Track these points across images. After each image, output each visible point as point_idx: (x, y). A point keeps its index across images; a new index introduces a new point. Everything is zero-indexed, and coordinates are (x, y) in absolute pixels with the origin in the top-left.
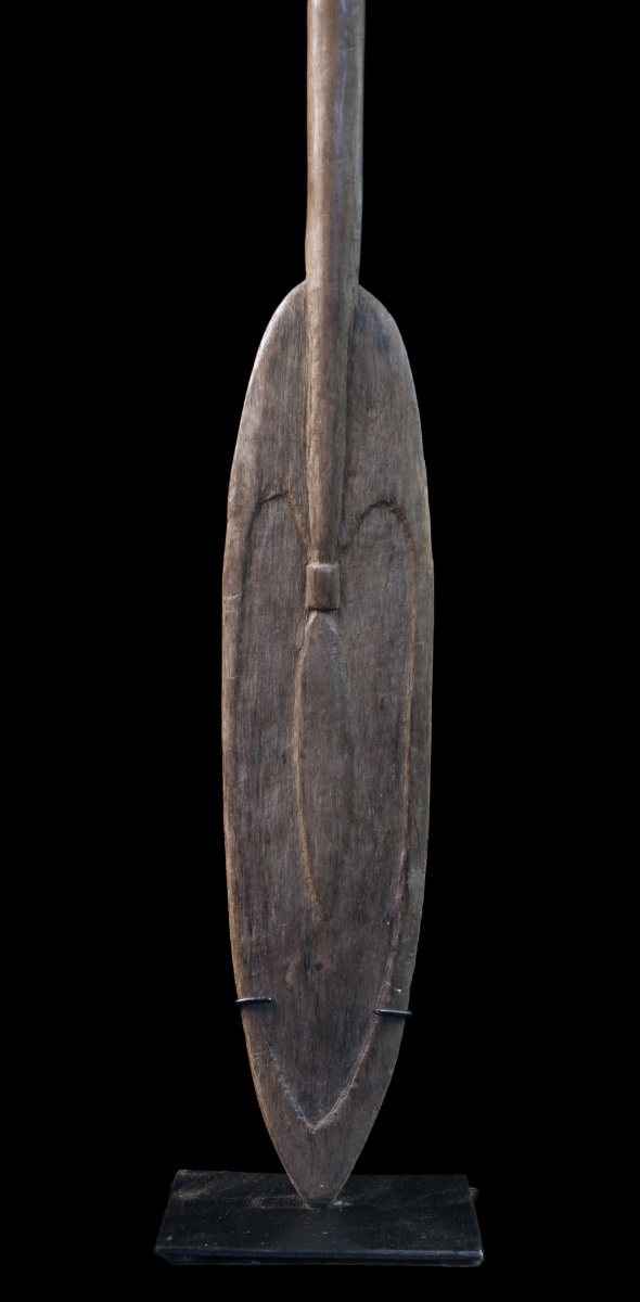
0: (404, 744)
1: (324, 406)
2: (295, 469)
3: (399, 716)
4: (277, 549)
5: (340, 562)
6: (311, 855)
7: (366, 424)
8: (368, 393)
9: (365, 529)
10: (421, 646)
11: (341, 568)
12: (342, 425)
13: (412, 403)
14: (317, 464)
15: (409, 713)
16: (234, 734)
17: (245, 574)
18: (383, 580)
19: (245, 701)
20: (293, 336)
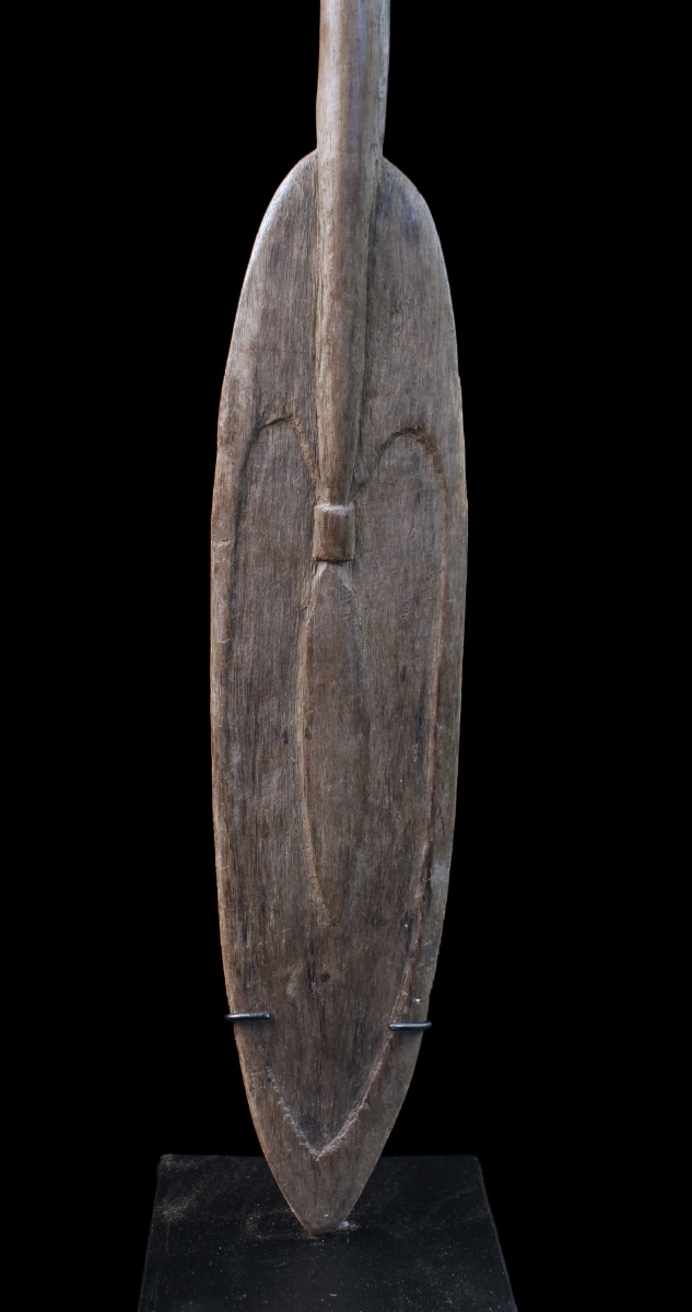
0: (429, 721)
1: (338, 309)
2: (301, 387)
3: (424, 687)
4: (278, 485)
5: (355, 503)
6: (317, 852)
7: (390, 333)
8: (393, 294)
9: (386, 463)
10: (451, 605)
11: (357, 510)
12: (360, 334)
13: (446, 307)
14: (329, 382)
15: (435, 683)
16: (226, 708)
17: (239, 516)
18: (406, 524)
19: (238, 670)
20: (301, 219)
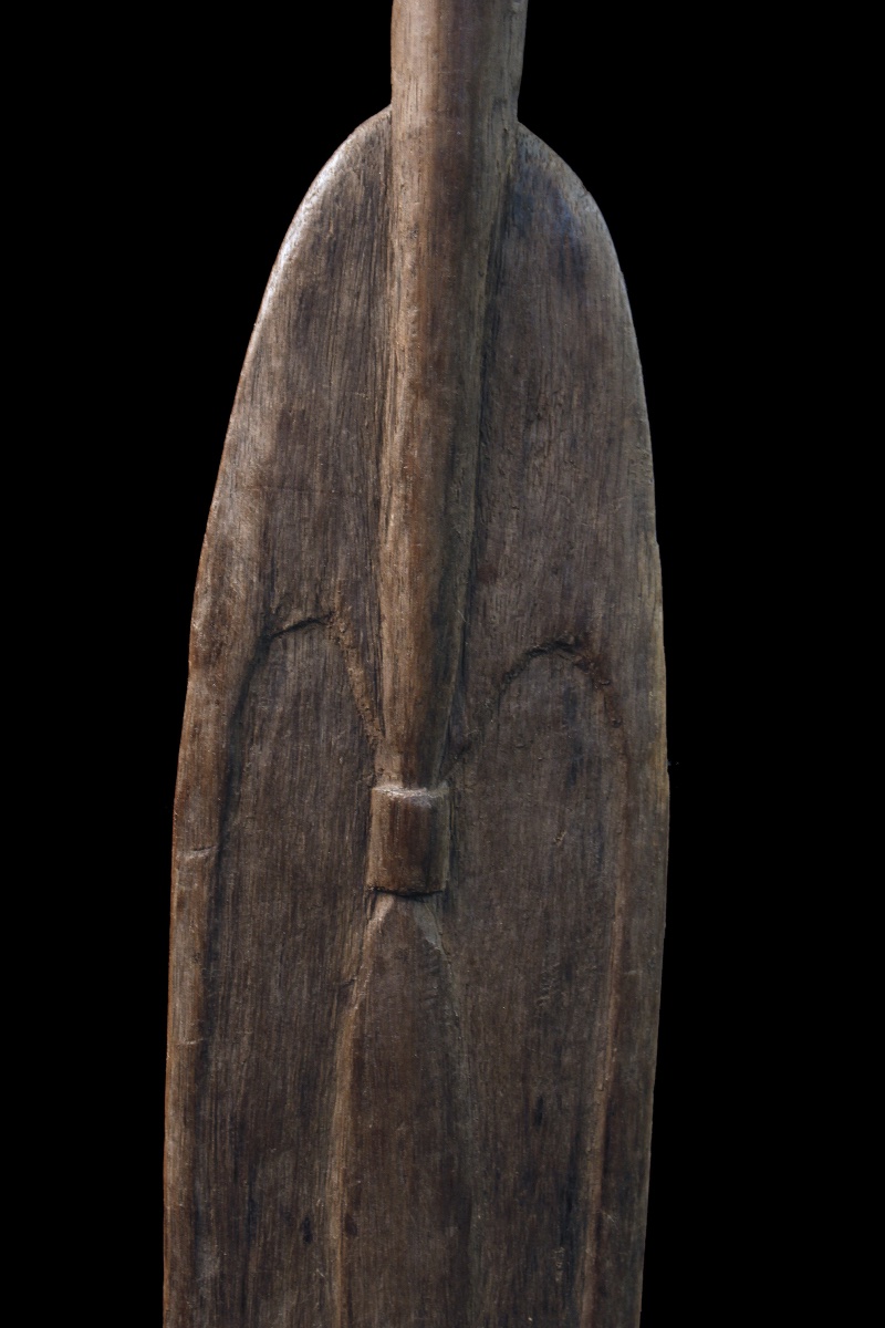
0: (587, 1203)
1: (424, 413)
2: (352, 561)
3: (578, 1139)
4: (304, 746)
5: (451, 782)
7: (525, 459)
8: (532, 385)
9: (514, 706)
10: (634, 981)
11: (455, 797)
12: (467, 462)
13: (636, 408)
14: (405, 553)
15: (599, 1132)
16: (192, 1170)
17: (226, 802)
18: (549, 825)
19: (219, 1097)
20: (357, 241)
